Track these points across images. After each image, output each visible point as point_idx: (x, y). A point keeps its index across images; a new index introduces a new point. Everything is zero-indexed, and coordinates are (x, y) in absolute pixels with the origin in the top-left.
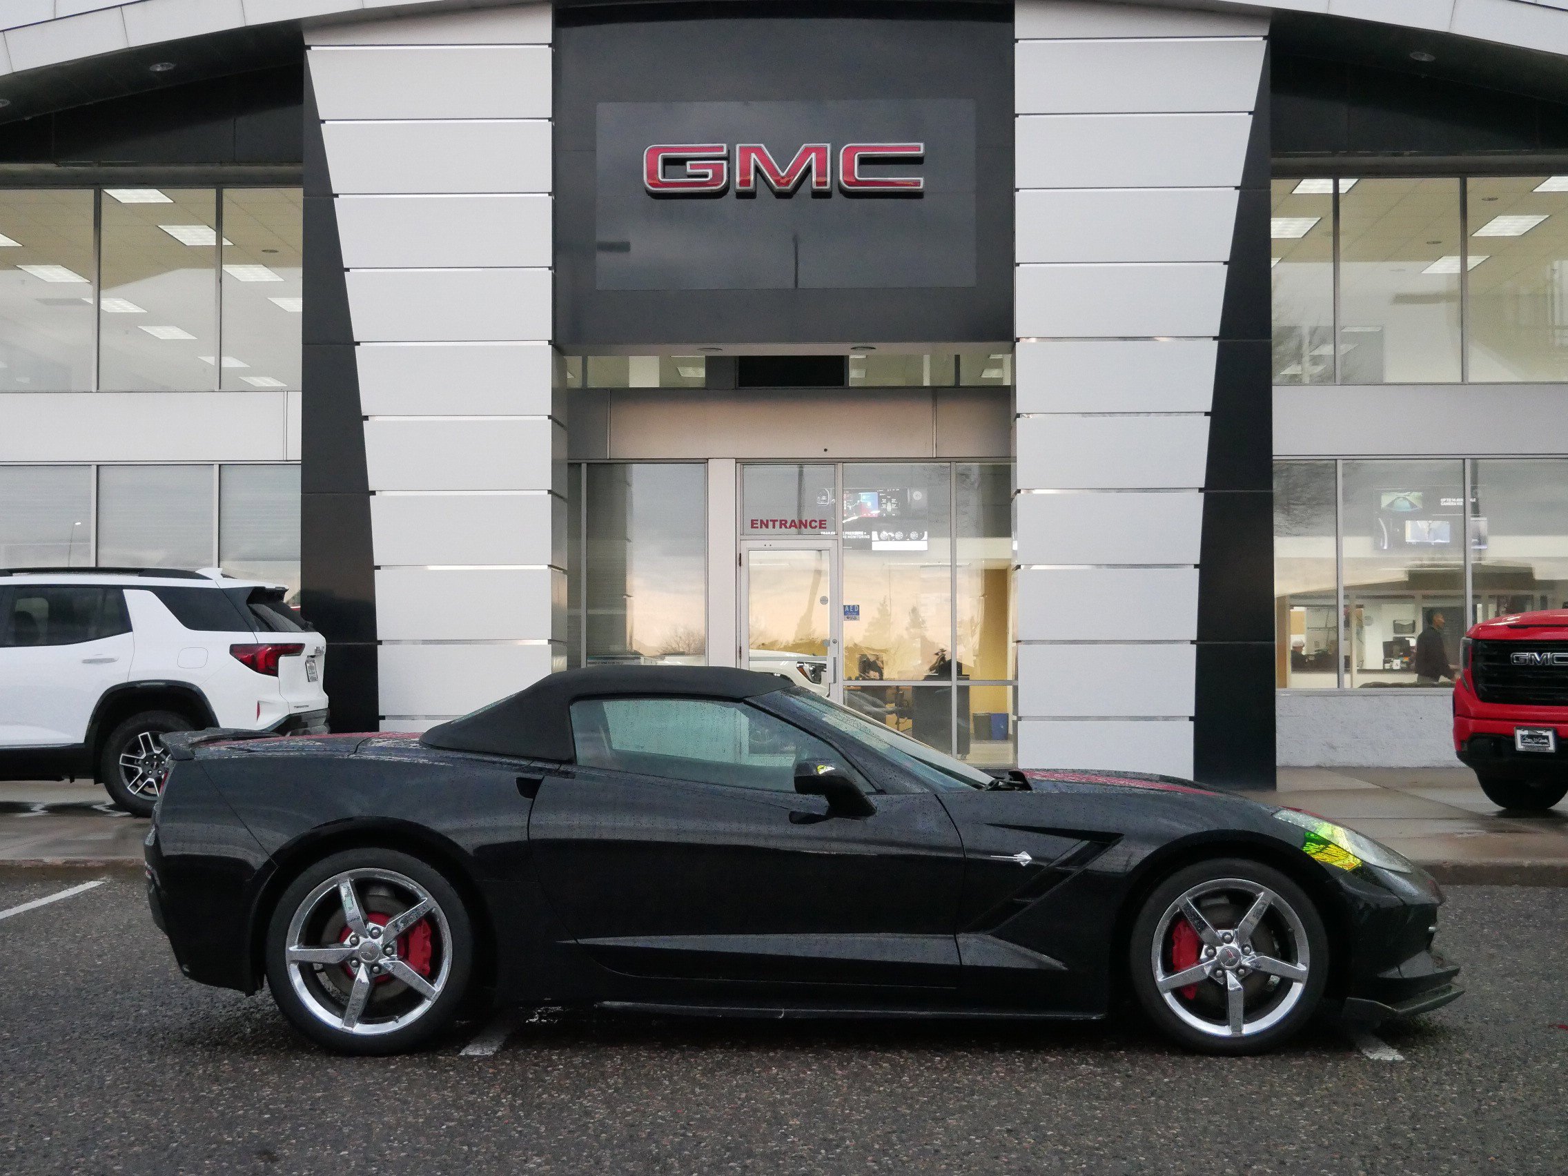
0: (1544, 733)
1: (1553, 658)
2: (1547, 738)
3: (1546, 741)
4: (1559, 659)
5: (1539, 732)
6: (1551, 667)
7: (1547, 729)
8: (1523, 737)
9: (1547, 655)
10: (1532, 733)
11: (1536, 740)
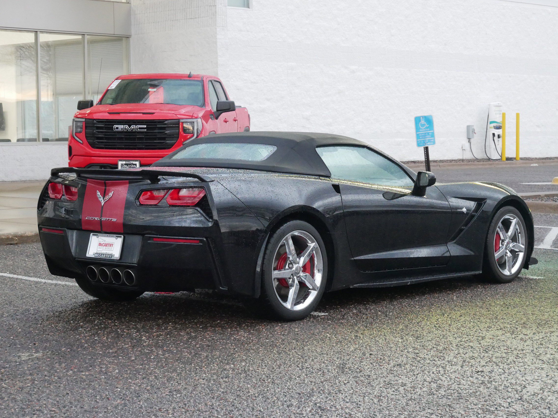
0: (134, 163)
1: (137, 128)
2: (136, 165)
3: (135, 166)
4: (140, 128)
5: (131, 162)
6: (135, 132)
7: (136, 161)
8: (122, 165)
9: (134, 127)
10: (127, 163)
11: (129, 166)
